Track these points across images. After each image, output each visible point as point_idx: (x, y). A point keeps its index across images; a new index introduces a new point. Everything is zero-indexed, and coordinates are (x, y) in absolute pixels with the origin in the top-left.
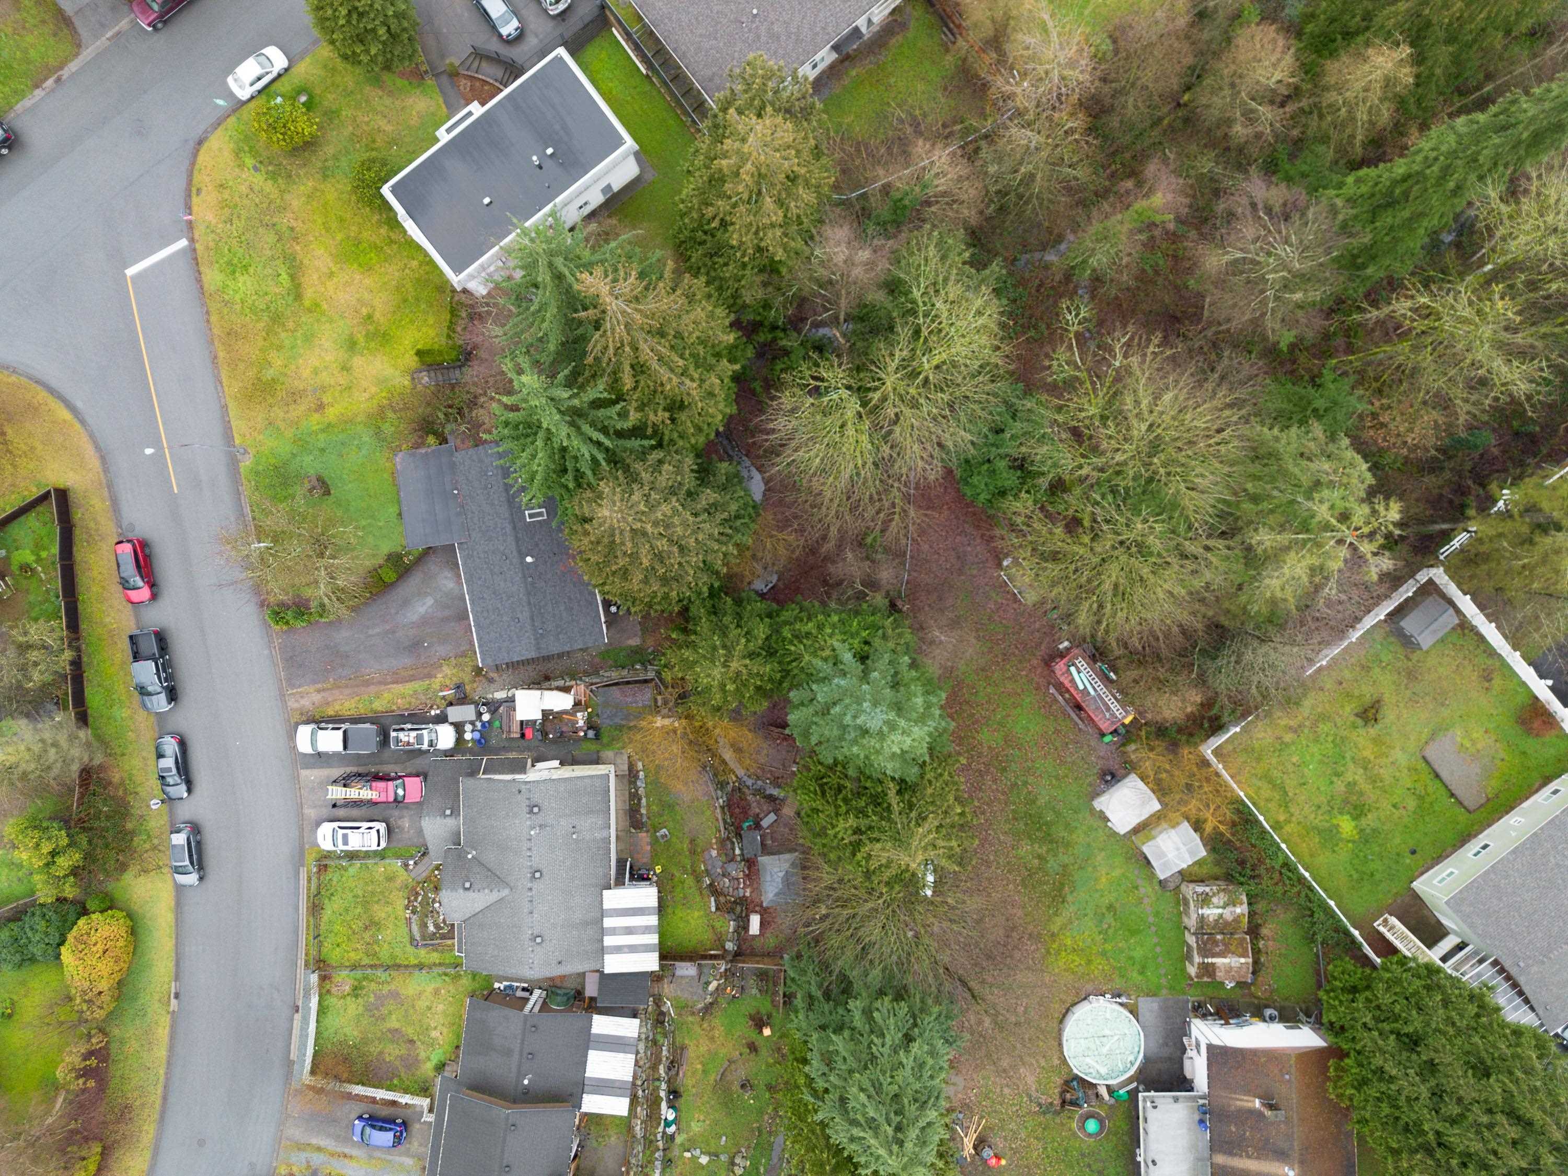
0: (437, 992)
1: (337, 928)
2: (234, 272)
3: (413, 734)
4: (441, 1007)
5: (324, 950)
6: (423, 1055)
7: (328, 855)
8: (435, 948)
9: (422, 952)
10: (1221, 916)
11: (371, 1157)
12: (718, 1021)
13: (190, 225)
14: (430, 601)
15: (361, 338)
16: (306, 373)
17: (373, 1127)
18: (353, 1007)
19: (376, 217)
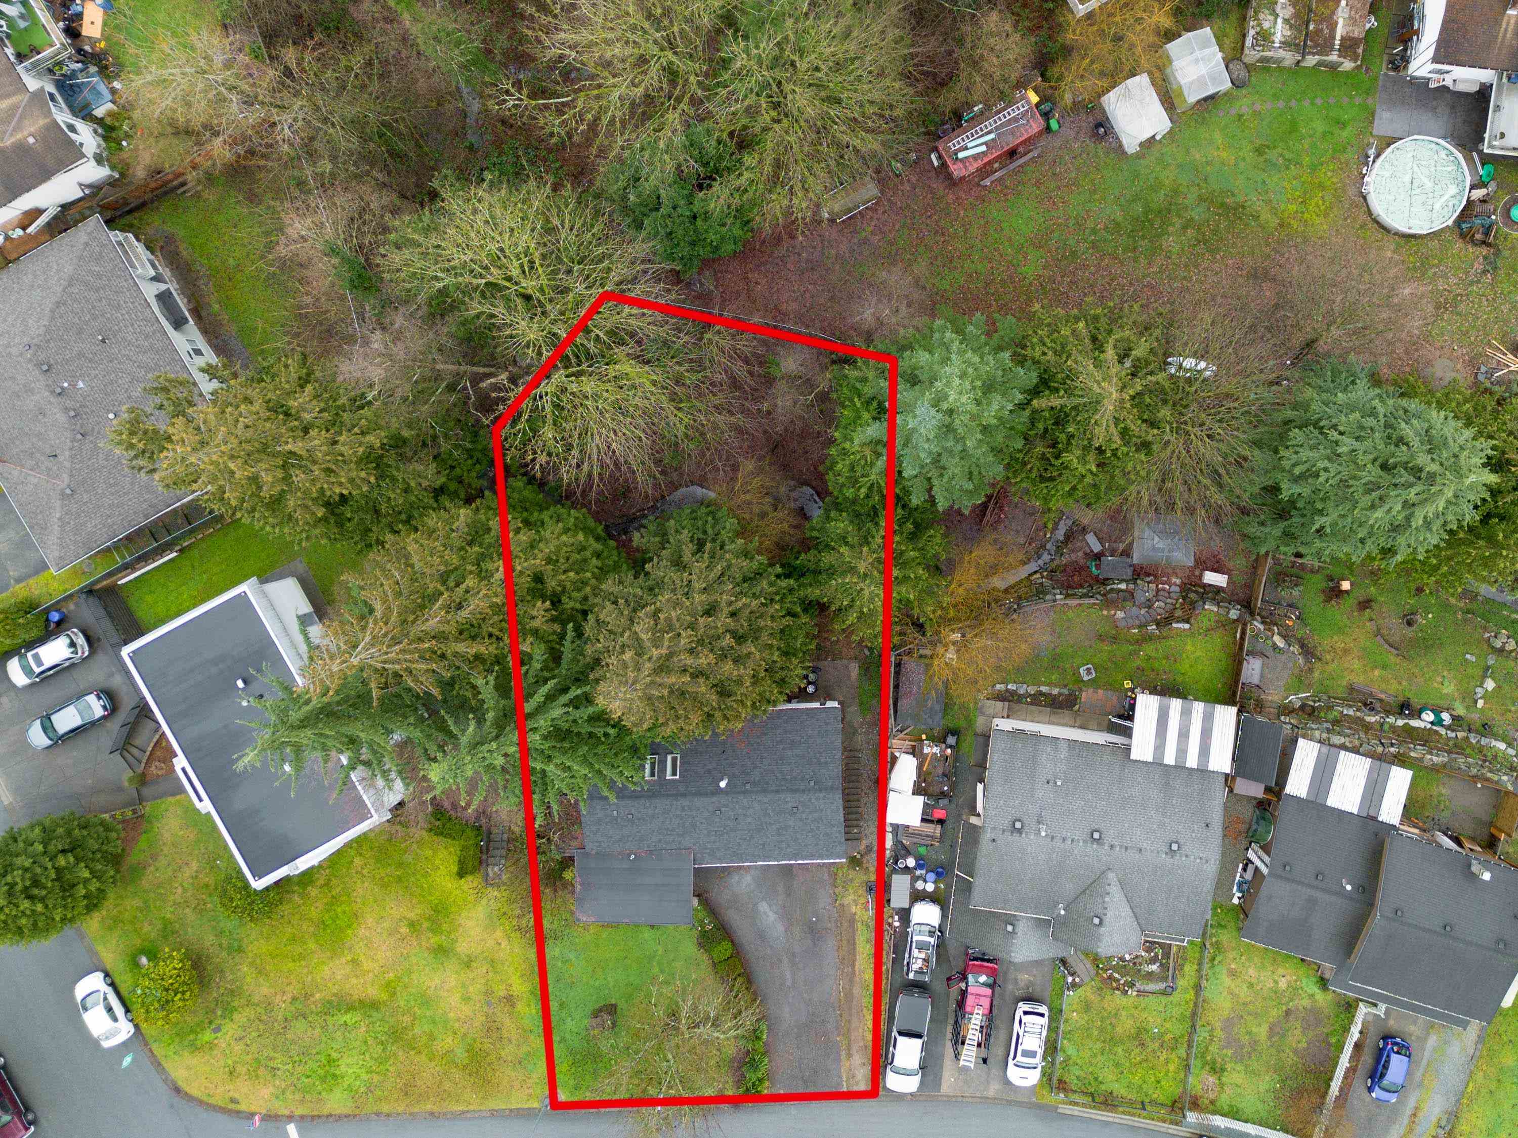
0: (1233, 974)
1: (1137, 1080)
2: (334, 1076)
3: (915, 953)
4: (1251, 971)
5: (1162, 1099)
6: (1306, 1002)
7: (1047, 1075)
8: (1180, 967)
9: (1181, 983)
10: (1286, 21)
11: (1420, 1085)
12: (1325, 641)
13: (271, 1118)
14: (763, 907)
15: (435, 940)
16: (467, 1010)
17: (1382, 1076)
18: (1235, 1076)
19: (296, 898)
